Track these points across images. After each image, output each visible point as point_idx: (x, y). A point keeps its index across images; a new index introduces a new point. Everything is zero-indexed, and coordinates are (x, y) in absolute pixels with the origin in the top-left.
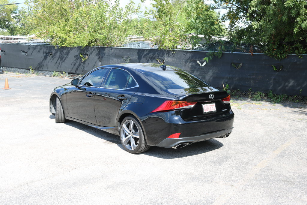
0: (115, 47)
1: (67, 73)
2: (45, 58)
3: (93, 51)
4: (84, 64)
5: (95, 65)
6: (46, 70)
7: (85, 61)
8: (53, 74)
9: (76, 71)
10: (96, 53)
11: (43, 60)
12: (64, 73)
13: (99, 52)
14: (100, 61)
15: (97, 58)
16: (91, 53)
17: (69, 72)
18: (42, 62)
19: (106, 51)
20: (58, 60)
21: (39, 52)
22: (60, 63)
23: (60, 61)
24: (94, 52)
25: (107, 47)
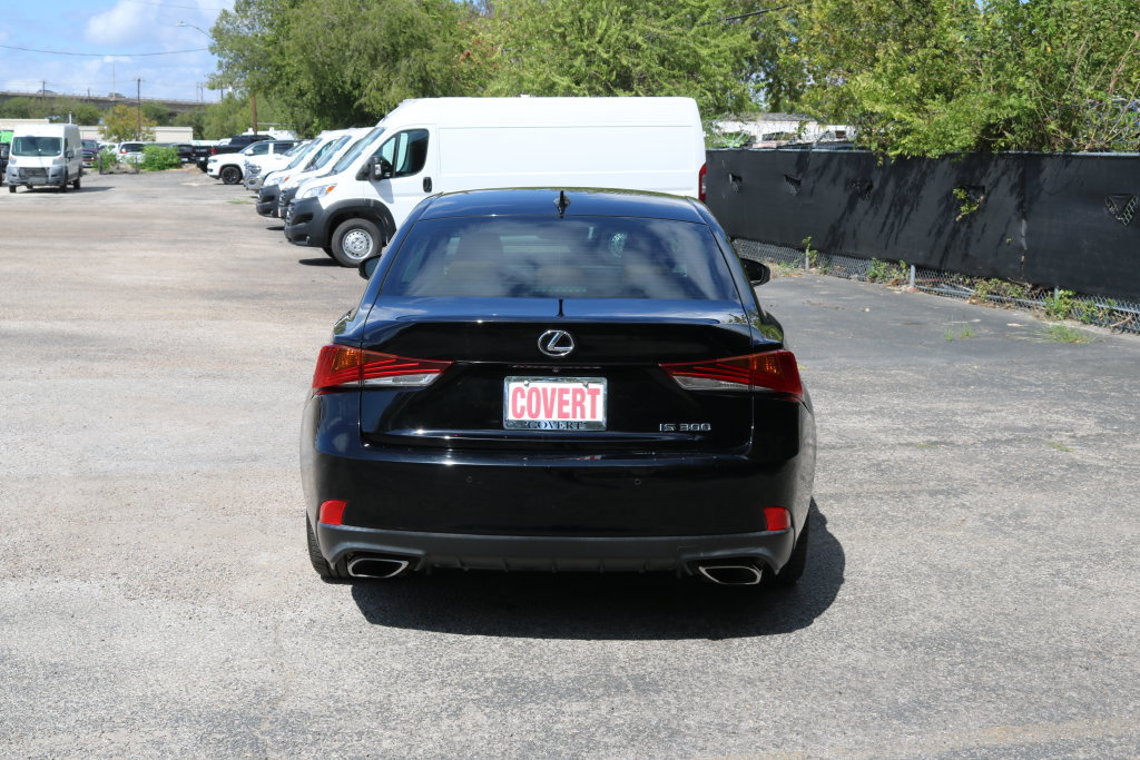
0: (1080, 153)
1: (913, 268)
2: (852, 205)
3: (1003, 174)
4: (969, 227)
5: (1004, 235)
6: (851, 251)
7: (972, 214)
8: (872, 270)
9: (941, 262)
10: (1011, 184)
11: (843, 214)
12: (903, 265)
13: (1023, 177)
14: (1024, 216)
15: (1012, 201)
16: (996, 183)
17: (920, 262)
18: (840, 221)
19: (1049, 170)
20: (887, 217)
21: (834, 180)
22: (893, 224)
23: (896, 216)
24: (1005, 178)
25: (1050, 156)
